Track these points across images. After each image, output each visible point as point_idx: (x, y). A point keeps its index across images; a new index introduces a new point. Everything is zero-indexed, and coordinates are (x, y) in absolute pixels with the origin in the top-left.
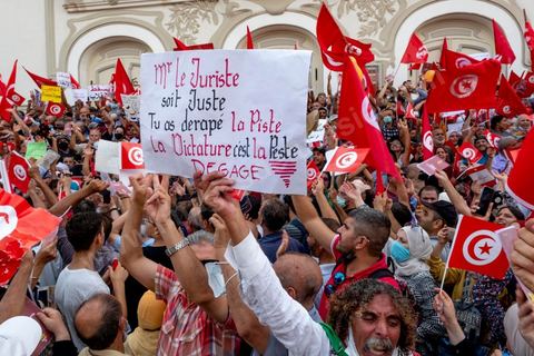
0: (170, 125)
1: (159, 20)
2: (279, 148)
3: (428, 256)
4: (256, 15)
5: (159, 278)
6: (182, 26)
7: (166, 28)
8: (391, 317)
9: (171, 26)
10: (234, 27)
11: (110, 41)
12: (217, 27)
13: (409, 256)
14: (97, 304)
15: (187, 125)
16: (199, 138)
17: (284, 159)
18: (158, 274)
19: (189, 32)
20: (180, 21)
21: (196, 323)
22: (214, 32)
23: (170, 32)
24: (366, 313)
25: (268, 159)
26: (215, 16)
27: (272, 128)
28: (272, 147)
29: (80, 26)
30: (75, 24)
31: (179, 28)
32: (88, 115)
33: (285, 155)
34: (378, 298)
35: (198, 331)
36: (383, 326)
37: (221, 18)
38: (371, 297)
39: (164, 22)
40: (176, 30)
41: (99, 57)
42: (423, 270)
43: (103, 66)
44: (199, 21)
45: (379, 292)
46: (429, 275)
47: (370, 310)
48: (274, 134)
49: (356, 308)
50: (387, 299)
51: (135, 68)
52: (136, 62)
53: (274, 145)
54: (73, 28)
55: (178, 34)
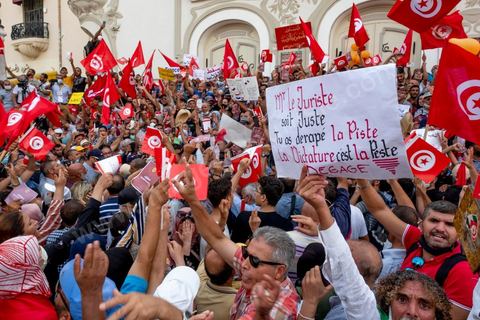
0: (289, 140)
1: (264, 4)
2: (379, 149)
6: (284, 7)
7: (269, 10)
9: (274, 8)
10: (331, 6)
11: (223, 23)
12: (316, 6)
15: (300, 139)
16: (309, 148)
17: (386, 157)
19: (290, 12)
20: (283, 3)
22: (312, 11)
23: (273, 13)
25: (371, 159)
27: (370, 135)
28: (372, 150)
29: (200, 13)
31: (280, 9)
33: (386, 154)
39: (268, 5)
40: (278, 12)
41: (214, 38)
43: (216, 45)
44: (299, 2)
48: (372, 139)
51: (242, 47)
52: (243, 41)
53: (374, 148)
54: (195, 15)
55: (280, 15)
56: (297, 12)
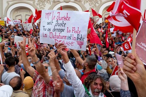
0: (49, 30)
1: (34, 3)
2: (79, 38)
3: (106, 68)
4: (61, 2)
5: (35, 74)
6: (41, 4)
7: (36, 5)
8: (101, 84)
9: (37, 4)
10: (55, 6)
11: (19, 8)
12: (50, 5)
13: (102, 68)
14: (16, 79)
15: (54, 30)
16: (58, 34)
17: (81, 41)
18: (35, 73)
19: (42, 6)
20: (40, 3)
21: (42, 85)
22: (50, 6)
23: (37, 6)
24: (95, 83)
25: (76, 40)
26: (50, 2)
27: (78, 32)
28: (77, 37)
29: (11, 3)
30: (9, 2)
31: (40, 5)
32: (13, 29)
33: (81, 40)
34: (98, 79)
35: (42, 88)
36: (99, 87)
37: (52, 3)
38: (96, 79)
39: (35, 3)
40: (39, 6)
41: (16, 12)
42: (105, 71)
43: (17, 15)
44: (45, 3)
45: (98, 78)
46: (107, 73)
47: (96, 82)
48: (78, 34)
49: (92, 82)
50: (100, 79)
51: (27, 16)
52: (27, 14)
53: (78, 37)
54: (9, 4)
55: (39, 7)
56: (45, 6)
